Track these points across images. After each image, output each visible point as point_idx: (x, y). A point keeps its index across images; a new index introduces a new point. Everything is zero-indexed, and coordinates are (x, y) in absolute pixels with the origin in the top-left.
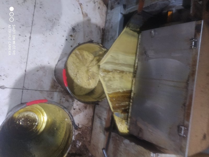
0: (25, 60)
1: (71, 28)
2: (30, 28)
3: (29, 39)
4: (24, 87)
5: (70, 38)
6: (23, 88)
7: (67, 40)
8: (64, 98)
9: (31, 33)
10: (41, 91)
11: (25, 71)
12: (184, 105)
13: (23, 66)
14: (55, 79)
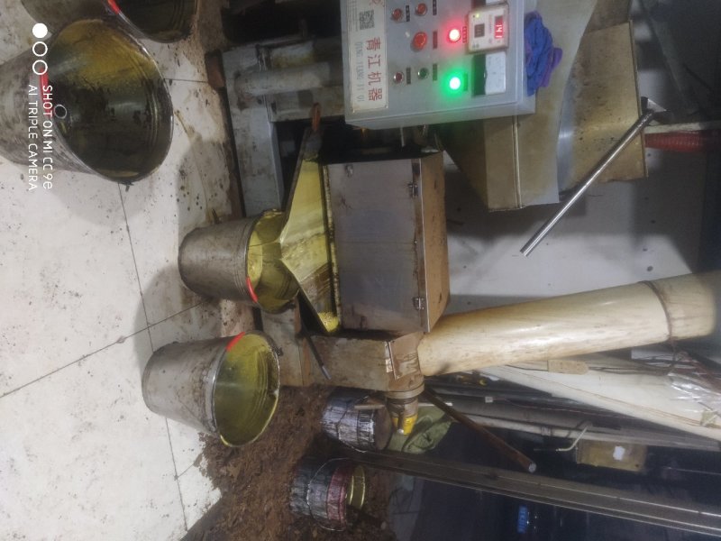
0: (135, 274)
1: (177, 172)
2: (122, 209)
3: (127, 232)
4: (148, 323)
5: (183, 192)
6: (149, 326)
7: (178, 200)
8: (207, 313)
9: (126, 219)
10: (172, 318)
11: (142, 294)
12: (416, 272)
13: (136, 287)
14: (184, 285)
